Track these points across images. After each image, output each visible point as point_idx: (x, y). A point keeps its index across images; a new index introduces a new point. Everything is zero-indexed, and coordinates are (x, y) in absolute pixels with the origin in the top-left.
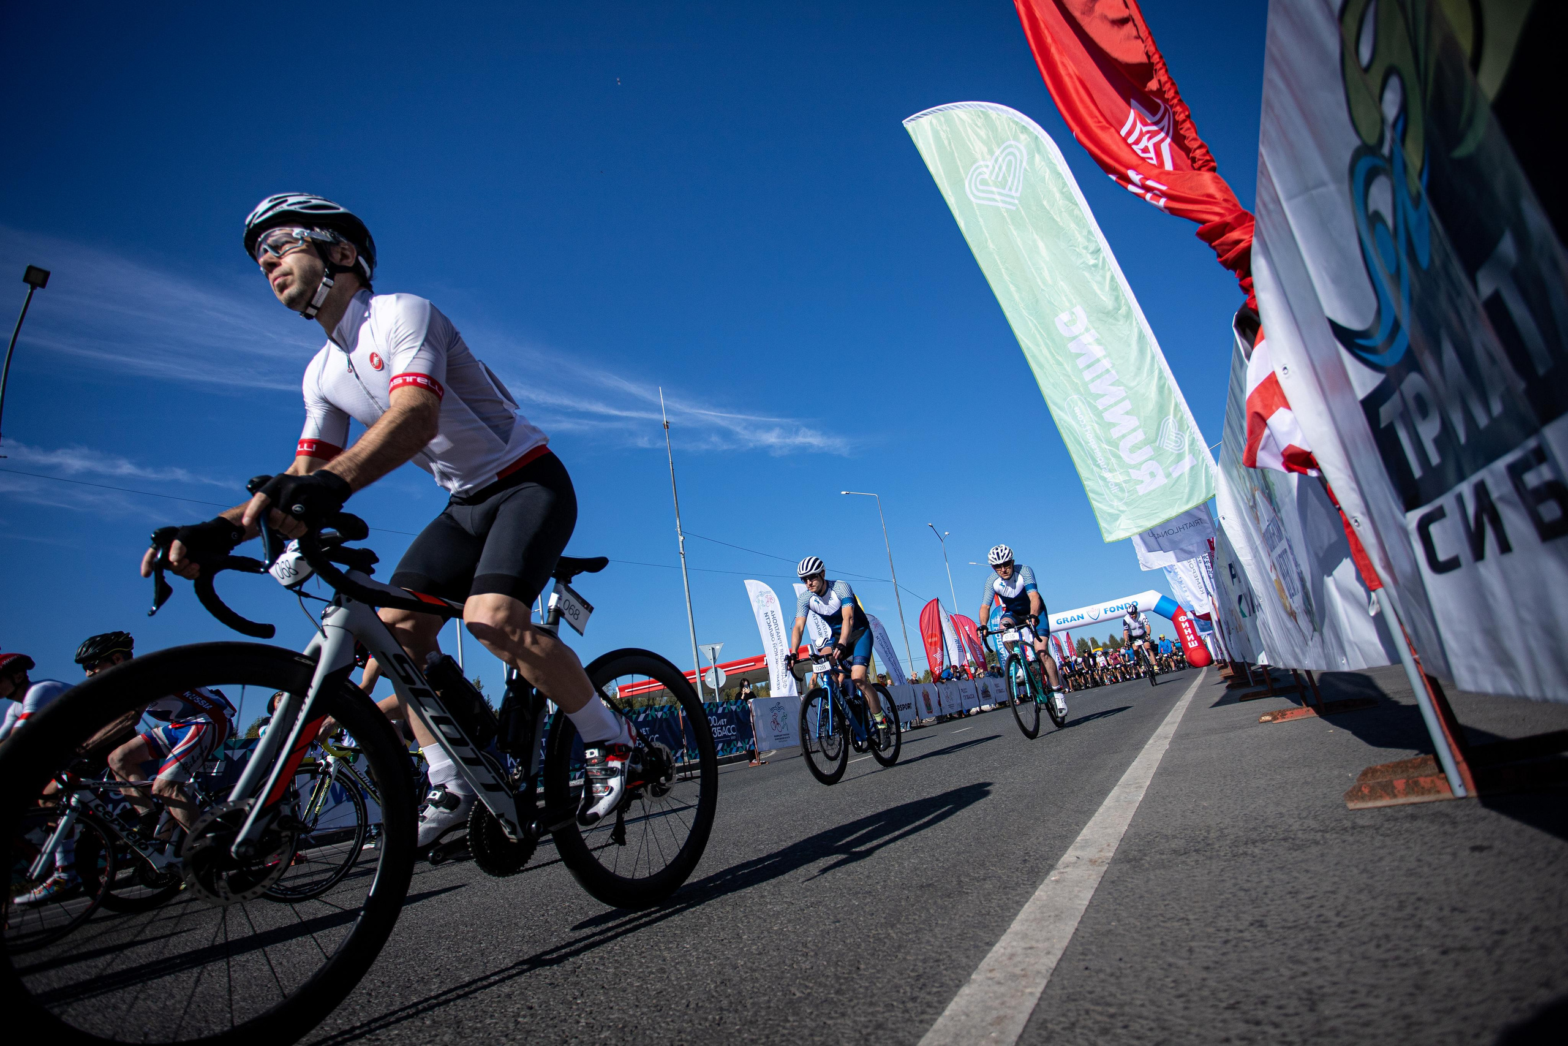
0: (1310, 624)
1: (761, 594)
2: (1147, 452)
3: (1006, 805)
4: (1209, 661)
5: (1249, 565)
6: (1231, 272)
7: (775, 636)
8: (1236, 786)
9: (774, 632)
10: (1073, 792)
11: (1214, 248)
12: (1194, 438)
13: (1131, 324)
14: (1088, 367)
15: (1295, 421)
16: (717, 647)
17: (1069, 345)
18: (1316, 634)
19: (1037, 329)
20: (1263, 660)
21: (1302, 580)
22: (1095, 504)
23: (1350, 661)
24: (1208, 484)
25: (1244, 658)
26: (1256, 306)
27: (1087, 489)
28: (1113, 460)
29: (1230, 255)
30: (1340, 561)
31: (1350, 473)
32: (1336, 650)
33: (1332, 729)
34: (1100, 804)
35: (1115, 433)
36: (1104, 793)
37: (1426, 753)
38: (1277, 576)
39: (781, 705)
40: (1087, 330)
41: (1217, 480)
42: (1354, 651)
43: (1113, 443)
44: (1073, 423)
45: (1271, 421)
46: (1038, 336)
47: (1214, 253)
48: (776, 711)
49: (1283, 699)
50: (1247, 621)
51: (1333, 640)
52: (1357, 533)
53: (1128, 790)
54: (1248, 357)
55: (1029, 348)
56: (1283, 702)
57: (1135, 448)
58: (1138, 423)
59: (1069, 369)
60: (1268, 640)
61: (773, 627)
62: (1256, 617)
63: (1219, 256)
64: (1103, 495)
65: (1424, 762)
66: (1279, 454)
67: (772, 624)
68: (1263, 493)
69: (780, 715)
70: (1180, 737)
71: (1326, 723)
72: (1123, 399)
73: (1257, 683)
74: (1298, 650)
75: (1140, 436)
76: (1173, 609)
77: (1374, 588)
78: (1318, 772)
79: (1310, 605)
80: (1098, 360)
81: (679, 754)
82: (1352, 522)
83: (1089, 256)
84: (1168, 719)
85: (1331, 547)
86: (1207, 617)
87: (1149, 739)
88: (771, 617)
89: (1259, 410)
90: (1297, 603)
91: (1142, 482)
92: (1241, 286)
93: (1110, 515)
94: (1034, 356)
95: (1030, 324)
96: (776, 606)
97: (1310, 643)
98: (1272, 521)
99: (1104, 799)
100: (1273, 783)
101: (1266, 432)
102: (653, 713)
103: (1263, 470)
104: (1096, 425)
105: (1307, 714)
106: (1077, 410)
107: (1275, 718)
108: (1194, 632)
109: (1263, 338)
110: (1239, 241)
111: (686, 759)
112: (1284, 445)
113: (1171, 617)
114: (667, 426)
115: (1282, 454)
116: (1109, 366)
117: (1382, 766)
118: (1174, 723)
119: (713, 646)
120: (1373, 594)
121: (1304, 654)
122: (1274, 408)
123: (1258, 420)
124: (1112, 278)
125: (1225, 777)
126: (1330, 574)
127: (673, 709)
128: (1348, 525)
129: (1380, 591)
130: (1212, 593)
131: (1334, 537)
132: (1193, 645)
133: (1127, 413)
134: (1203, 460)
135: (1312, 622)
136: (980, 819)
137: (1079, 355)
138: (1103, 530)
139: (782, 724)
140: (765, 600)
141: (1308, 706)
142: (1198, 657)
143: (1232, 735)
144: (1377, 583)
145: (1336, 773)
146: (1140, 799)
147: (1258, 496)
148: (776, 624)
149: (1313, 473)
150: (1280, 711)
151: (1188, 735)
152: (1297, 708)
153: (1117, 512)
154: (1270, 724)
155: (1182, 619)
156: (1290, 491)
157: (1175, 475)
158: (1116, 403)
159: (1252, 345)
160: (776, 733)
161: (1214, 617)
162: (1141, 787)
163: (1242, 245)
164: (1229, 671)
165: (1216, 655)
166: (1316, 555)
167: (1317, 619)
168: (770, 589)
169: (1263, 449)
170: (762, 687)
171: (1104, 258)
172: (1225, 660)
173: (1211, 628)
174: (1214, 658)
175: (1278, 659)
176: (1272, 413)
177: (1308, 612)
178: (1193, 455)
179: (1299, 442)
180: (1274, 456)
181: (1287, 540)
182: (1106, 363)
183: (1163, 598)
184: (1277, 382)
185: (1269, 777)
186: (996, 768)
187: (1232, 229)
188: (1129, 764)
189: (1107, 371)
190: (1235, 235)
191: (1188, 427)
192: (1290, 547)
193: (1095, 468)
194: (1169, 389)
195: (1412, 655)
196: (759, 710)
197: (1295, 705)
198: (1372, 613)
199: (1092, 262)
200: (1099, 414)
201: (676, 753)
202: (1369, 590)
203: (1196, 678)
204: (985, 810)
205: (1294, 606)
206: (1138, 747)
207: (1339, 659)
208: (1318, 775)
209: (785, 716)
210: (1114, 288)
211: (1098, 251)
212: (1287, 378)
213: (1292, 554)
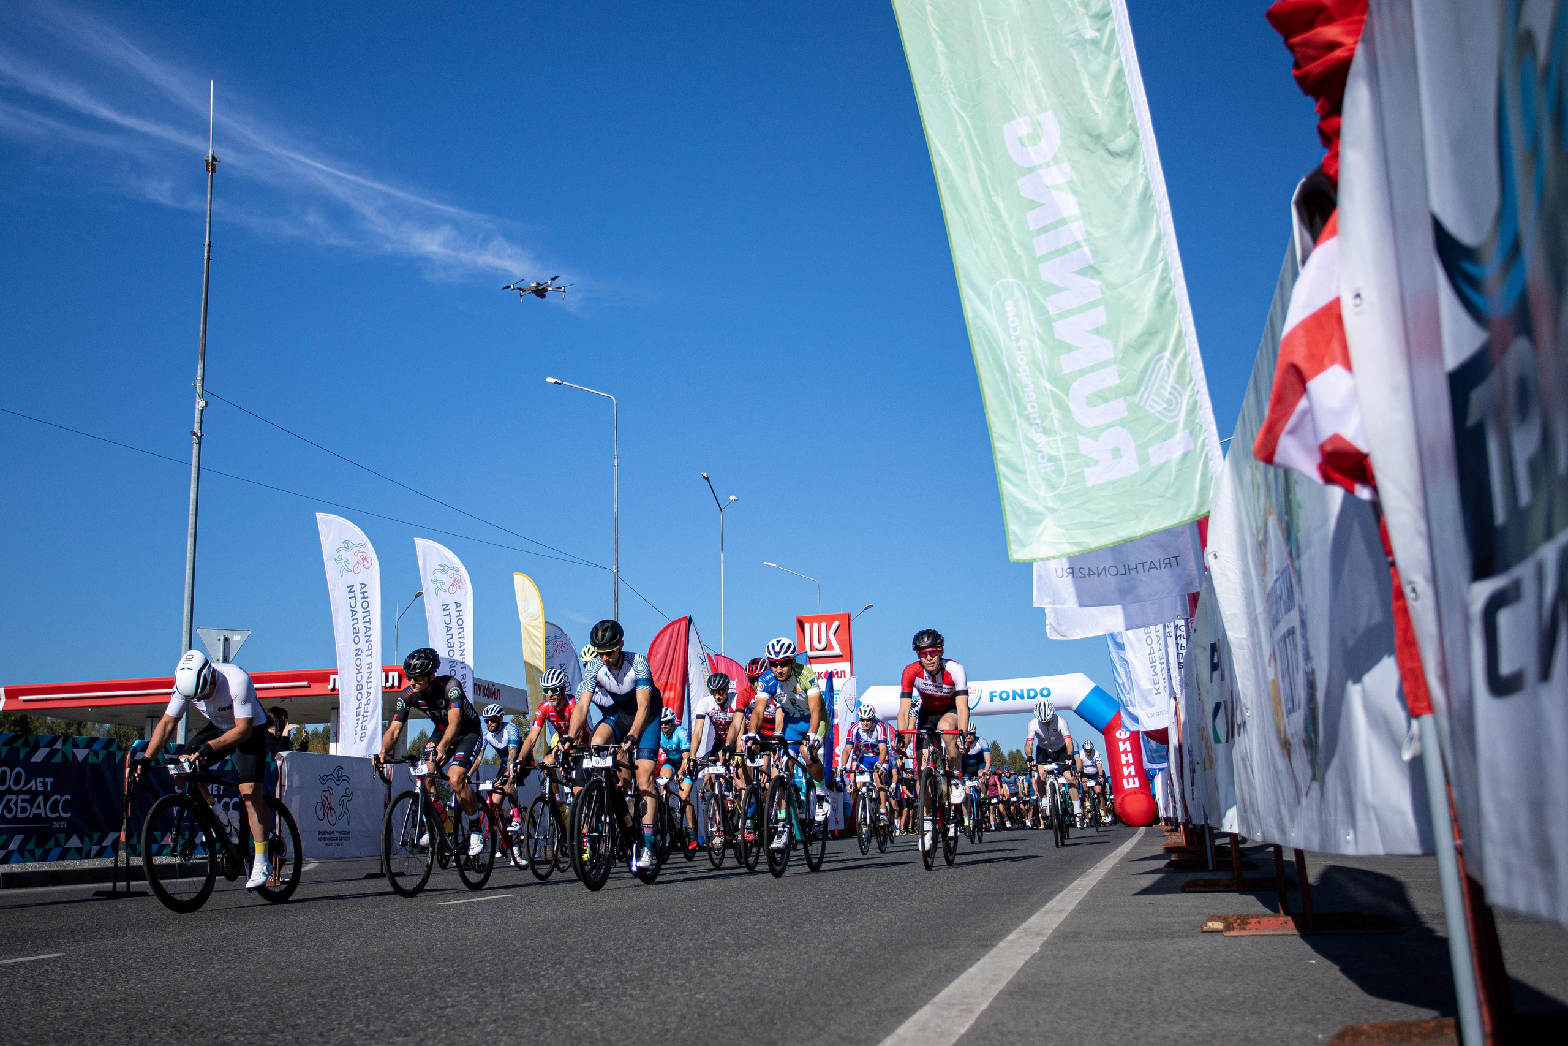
0: (1309, 767)
1: (347, 545)
2: (1119, 407)
3: (723, 1013)
4: (1152, 818)
5: (1241, 648)
6: (1310, 100)
7: (361, 634)
8: (1131, 1030)
9: (360, 625)
10: (850, 1005)
11: (1291, 48)
12: (1196, 402)
13: (1135, 168)
14: (1044, 230)
15: (1354, 395)
16: (236, 638)
17: (1020, 182)
18: (1316, 785)
19: (969, 137)
20: (1231, 823)
21: (1311, 686)
22: (1007, 488)
23: (1360, 838)
24: (1204, 489)
25: (1206, 818)
26: (1336, 172)
27: (998, 456)
28: (1055, 413)
29: (1314, 68)
30: (1378, 660)
31: (1420, 502)
32: (1342, 816)
33: (1315, 960)
34: (890, 1030)
35: (1068, 364)
36: (902, 1013)
37: (1445, 1014)
38: (1276, 674)
39: (344, 772)
40: (1056, 160)
41: (1218, 487)
42: (1369, 819)
43: (1062, 382)
44: (998, 329)
45: (1314, 385)
46: (968, 151)
47: (1290, 59)
48: (331, 783)
49: (1252, 899)
50: (1220, 749)
51: (1340, 799)
52: (1412, 613)
53: (945, 1014)
54: (1304, 261)
55: (946, 171)
56: (1249, 903)
57: (1100, 398)
58: (1111, 354)
59: (1011, 226)
60: (1245, 787)
61: (360, 615)
62: (1234, 743)
63: (1297, 65)
64: (1023, 472)
65: (1439, 1030)
66: (1316, 447)
67: (359, 609)
68: (1280, 519)
69: (339, 791)
70: (1064, 936)
71: (1307, 948)
72: (1094, 305)
73: (1218, 867)
74: (1284, 812)
75: (1109, 379)
76: (1108, 715)
77: (1418, 711)
78: (1270, 1025)
79: (1316, 732)
80: (1063, 222)
81: (108, 842)
82: (1407, 590)
83: (1087, 21)
84: (1053, 904)
85: (1370, 632)
86: (1161, 736)
87: (1009, 931)
88: (359, 596)
89: (1300, 360)
90: (1296, 723)
91: (1097, 462)
92: (1321, 131)
93: (1028, 510)
94: (952, 188)
95: (959, 127)
96: (372, 576)
97: (1304, 801)
98: (1283, 572)
99: (900, 1023)
100: (1193, 1033)
101: (1303, 403)
102: (69, 749)
103: (1287, 472)
104: (1037, 341)
105: (1282, 927)
106: (1009, 306)
107: (1229, 927)
108: (1138, 762)
109: (1334, 233)
110: (1333, 45)
111: (122, 854)
112: (1326, 433)
113: (1103, 726)
114: (213, 165)
115: (1322, 448)
116: (1080, 237)
117: (1372, 1026)
118: (1062, 911)
119: (228, 634)
120: (1415, 723)
121: (1292, 819)
122: (1327, 361)
123: (1293, 378)
124: (1120, 73)
125: (1117, 1013)
126: (1358, 680)
127: (113, 748)
128: (1400, 594)
129: (1427, 719)
130: (1178, 695)
131: (1378, 616)
132: (1131, 784)
133: (1097, 331)
134: (1204, 445)
135: (1313, 762)
136: (668, 1031)
137: (1034, 205)
138: (1011, 538)
139: (339, 810)
140: (353, 560)
141: (1287, 914)
142: (1135, 807)
143: (1150, 944)
144: (1424, 704)
145: (1299, 1029)
146: (963, 1030)
147: (1272, 522)
148: (366, 611)
149: (1363, 493)
150: (1239, 917)
151: (1077, 935)
152: (1271, 915)
153: (1041, 509)
154: (1218, 937)
155: (1121, 734)
156: (1325, 521)
157: (1155, 462)
158: (1080, 310)
159: (1316, 239)
160: (325, 826)
161: (1173, 740)
162: (970, 1011)
163: (1339, 53)
164: (1179, 839)
165: (1166, 810)
166: (1343, 641)
167: (1321, 757)
168: (365, 539)
169: (1292, 432)
170: (316, 734)
171: (1113, 31)
172: (1177, 819)
173: (1166, 758)
174: (1162, 813)
175: (1255, 824)
176: (1320, 368)
177: (1311, 745)
178: (1191, 433)
179: (1354, 434)
180: (1307, 449)
181: (1301, 612)
182: (1077, 230)
183: (1097, 691)
184: (1339, 319)
185: (1189, 1023)
186: (726, 947)
187: (1329, 21)
188: (961, 969)
189: (1078, 245)
190: (1331, 32)
191: (1191, 380)
192: (1303, 624)
193: (1020, 421)
194: (1174, 302)
195: (1454, 839)
196: (296, 778)
197: (1269, 912)
198: (1407, 756)
199: (1090, 34)
200: (1047, 323)
201: (103, 837)
202: (1413, 713)
203: (1122, 843)
204: (684, 1016)
205: (1290, 731)
206: (986, 943)
207: (1341, 832)
208: (1269, 1030)
209: (348, 796)
210: (1120, 93)
211: (1104, 15)
212: (1357, 314)
213: (1304, 636)
